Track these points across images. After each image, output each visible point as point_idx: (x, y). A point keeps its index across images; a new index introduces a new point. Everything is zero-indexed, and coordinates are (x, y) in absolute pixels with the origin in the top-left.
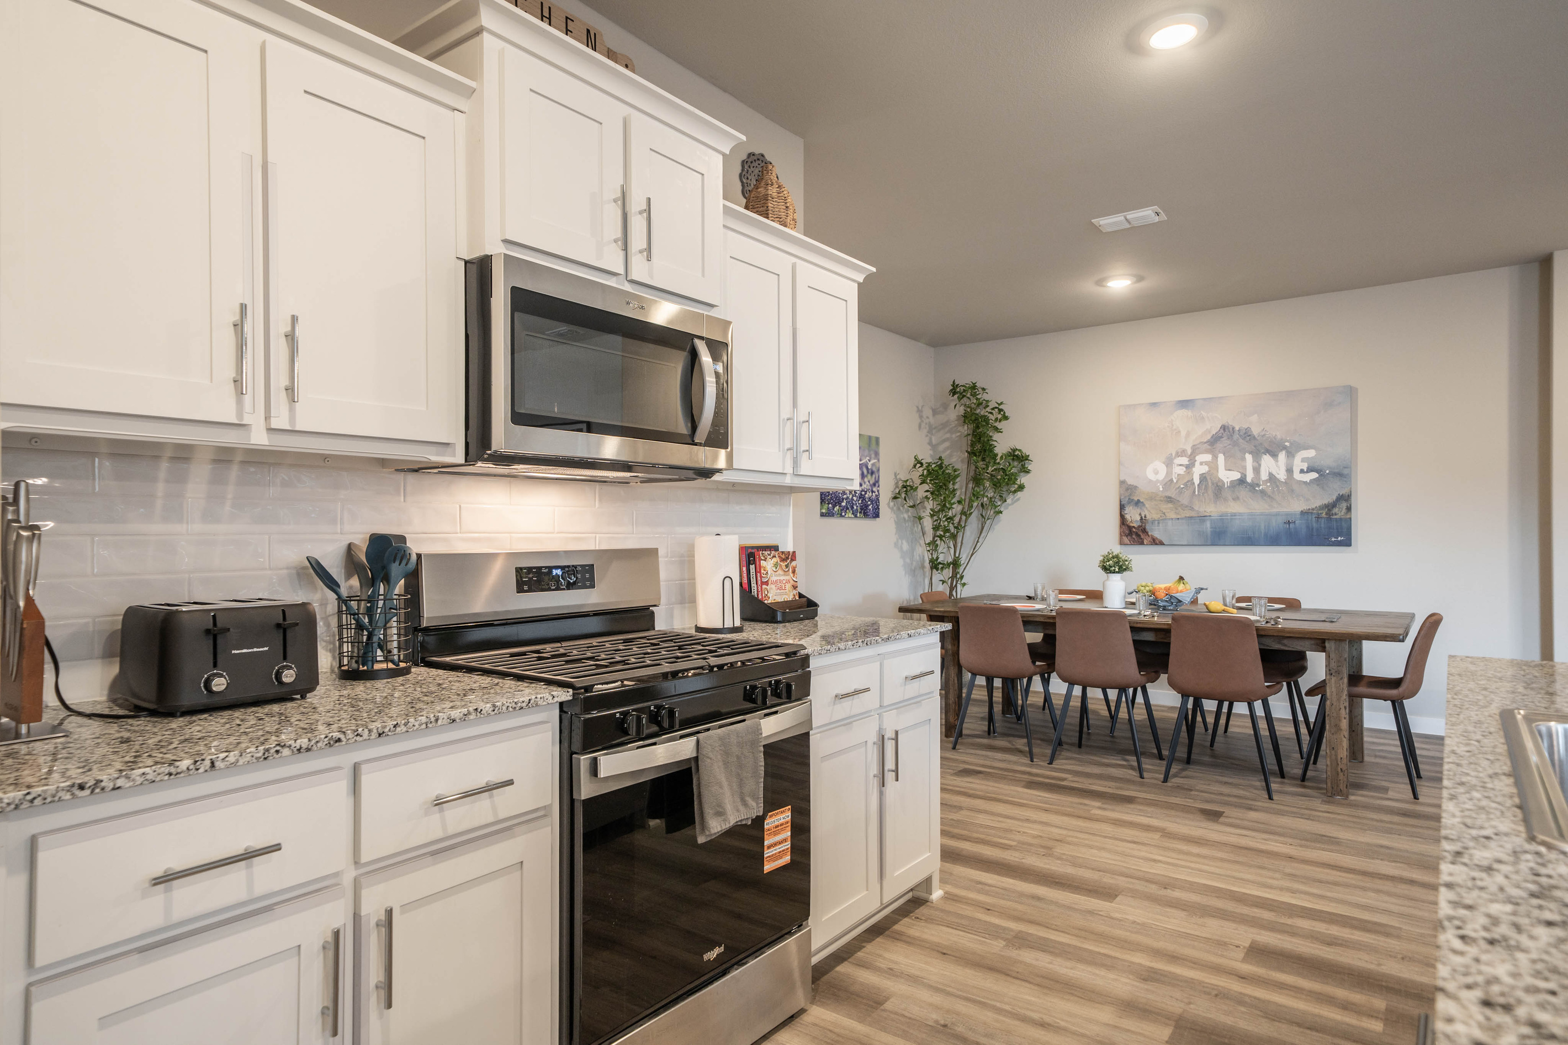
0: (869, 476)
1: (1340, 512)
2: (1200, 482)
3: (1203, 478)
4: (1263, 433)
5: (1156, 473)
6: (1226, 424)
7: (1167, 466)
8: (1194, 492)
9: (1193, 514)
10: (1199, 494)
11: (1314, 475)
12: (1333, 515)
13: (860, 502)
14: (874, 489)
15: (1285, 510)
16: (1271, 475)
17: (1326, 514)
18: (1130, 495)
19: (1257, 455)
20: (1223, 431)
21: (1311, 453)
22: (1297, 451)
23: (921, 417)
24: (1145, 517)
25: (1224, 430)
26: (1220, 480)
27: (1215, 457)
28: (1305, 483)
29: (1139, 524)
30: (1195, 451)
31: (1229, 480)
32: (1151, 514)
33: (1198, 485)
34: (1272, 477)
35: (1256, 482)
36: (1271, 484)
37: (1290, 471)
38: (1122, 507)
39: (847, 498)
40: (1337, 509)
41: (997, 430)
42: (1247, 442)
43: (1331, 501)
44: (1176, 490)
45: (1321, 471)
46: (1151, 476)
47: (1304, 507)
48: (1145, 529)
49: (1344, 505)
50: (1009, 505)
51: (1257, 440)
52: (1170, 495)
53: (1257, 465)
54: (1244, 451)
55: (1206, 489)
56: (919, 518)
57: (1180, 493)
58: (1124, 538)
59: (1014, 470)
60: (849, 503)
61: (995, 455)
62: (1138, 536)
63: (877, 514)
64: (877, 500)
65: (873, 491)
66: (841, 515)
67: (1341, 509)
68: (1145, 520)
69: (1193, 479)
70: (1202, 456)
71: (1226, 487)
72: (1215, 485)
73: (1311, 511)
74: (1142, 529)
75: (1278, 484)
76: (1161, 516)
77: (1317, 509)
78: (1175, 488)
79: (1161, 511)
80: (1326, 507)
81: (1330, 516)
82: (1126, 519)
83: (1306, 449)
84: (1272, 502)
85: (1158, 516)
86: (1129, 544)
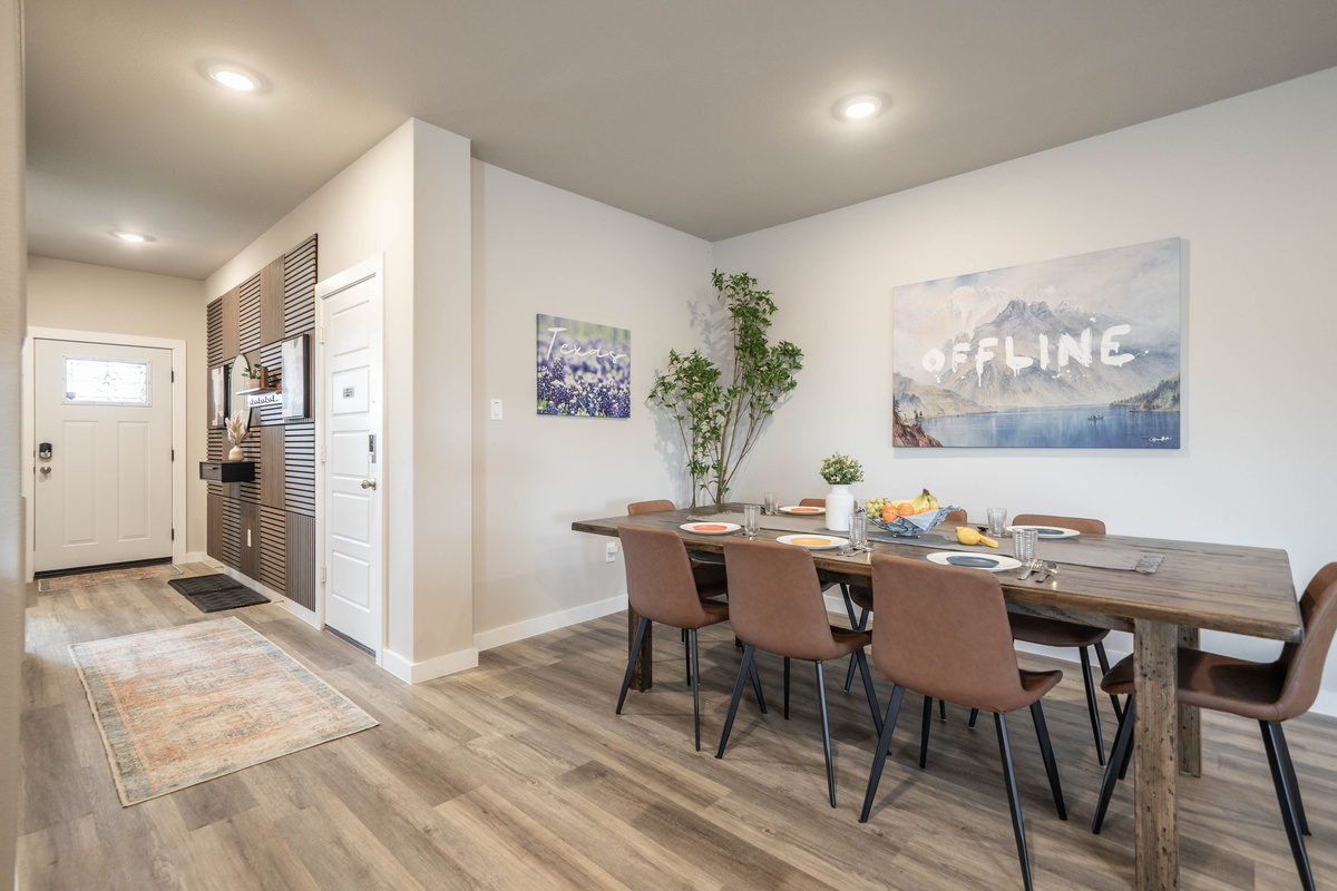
0: (614, 372)
1: (1164, 404)
2: (984, 372)
3: (988, 366)
4: (1062, 308)
5: (933, 363)
6: (1016, 300)
7: (945, 355)
8: (977, 383)
9: (976, 410)
10: (983, 387)
11: (1129, 357)
12: (1153, 407)
13: (599, 399)
14: (621, 386)
15: (1090, 403)
16: (1071, 360)
17: (1145, 407)
18: (904, 390)
19: (1053, 335)
20: (1011, 309)
21: (1124, 329)
22: (1107, 327)
23: (694, 313)
24: (921, 414)
25: (1013, 307)
26: (1008, 368)
27: (1002, 341)
28: (1116, 368)
29: (914, 422)
30: (978, 335)
31: (1019, 368)
32: (927, 411)
33: (982, 375)
34: (1072, 362)
35: (1052, 368)
36: (1071, 370)
37: (1096, 353)
38: (895, 404)
39: (579, 394)
40: (1160, 400)
41: (765, 321)
42: (1041, 320)
43: (1151, 390)
44: (956, 382)
45: (1138, 351)
46: (928, 367)
47: (1115, 398)
48: (920, 428)
49: (1170, 395)
51: (1054, 317)
52: (949, 388)
53: (1054, 347)
54: (1037, 332)
55: (991, 379)
56: (680, 418)
57: (961, 385)
58: (898, 439)
59: (784, 366)
60: (582, 399)
61: (765, 351)
62: (913, 436)
63: (625, 414)
64: (627, 397)
65: (619, 389)
66: (569, 414)
67: (1165, 400)
68: (921, 417)
69: (976, 368)
70: (986, 340)
71: (1015, 376)
72: (1002, 374)
73: (1124, 403)
74: (917, 429)
75: (1081, 370)
76: (939, 413)
77: (1132, 401)
78: (954, 380)
79: (938, 407)
80: (1145, 398)
81: (1150, 409)
82: (900, 417)
83: (1118, 324)
84: (1072, 393)
85: (936, 413)
86: (904, 445)
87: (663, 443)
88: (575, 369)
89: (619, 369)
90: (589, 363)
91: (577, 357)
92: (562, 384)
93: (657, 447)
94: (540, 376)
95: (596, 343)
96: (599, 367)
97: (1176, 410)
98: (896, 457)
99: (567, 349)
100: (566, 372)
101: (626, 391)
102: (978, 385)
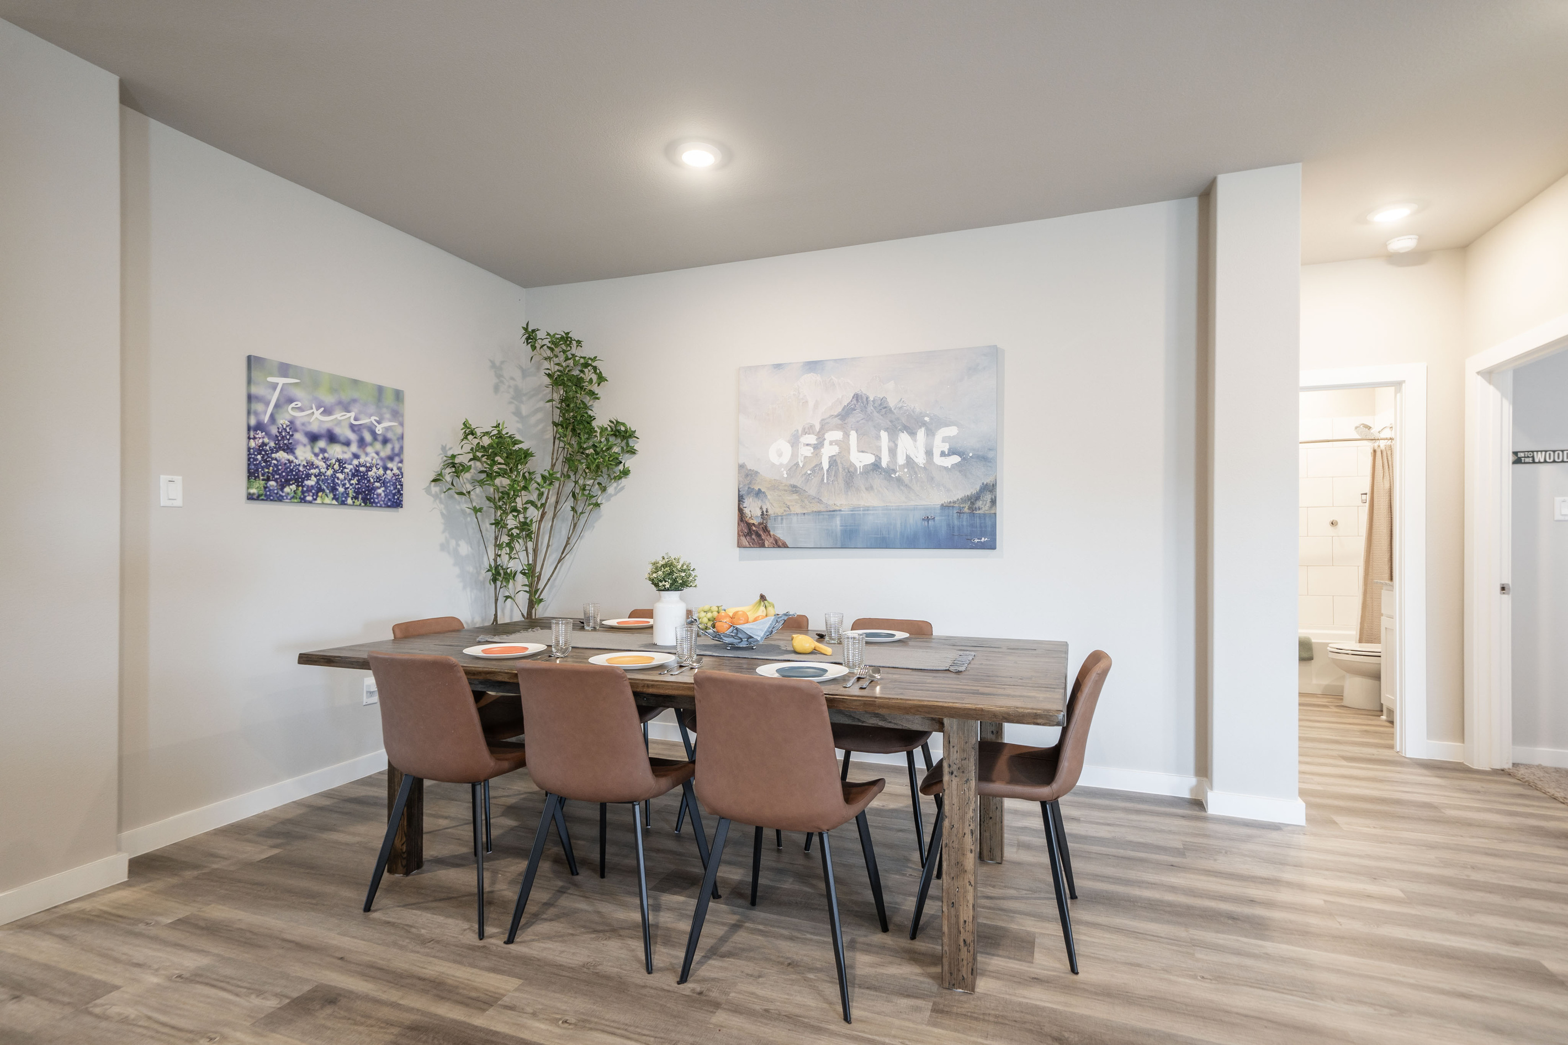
0: (378, 446)
1: (983, 506)
2: (830, 467)
3: (833, 461)
4: (900, 405)
5: (780, 455)
6: (860, 393)
7: (792, 446)
8: (823, 480)
9: (821, 508)
10: (828, 483)
11: (956, 459)
12: (976, 509)
13: (353, 482)
14: (390, 465)
15: (923, 503)
16: (908, 458)
17: (969, 509)
18: (750, 483)
19: (893, 432)
20: (855, 402)
21: (952, 431)
22: (938, 428)
23: (499, 376)
24: (767, 511)
25: (857, 400)
26: (852, 465)
27: (847, 435)
28: (946, 468)
29: (760, 520)
30: (824, 428)
31: (862, 465)
32: (773, 508)
33: (828, 471)
34: (910, 461)
35: (892, 467)
36: (908, 470)
37: (929, 453)
38: (741, 499)
39: (320, 474)
40: (981, 502)
41: (592, 394)
42: (882, 415)
43: (974, 492)
44: (802, 477)
45: (964, 454)
46: (774, 459)
47: (945, 499)
48: (766, 527)
51: (894, 413)
52: (795, 483)
53: (893, 445)
54: (878, 428)
55: (836, 475)
56: (476, 510)
57: (807, 481)
58: (743, 539)
59: (616, 449)
60: (324, 481)
61: (591, 431)
62: (759, 535)
63: (395, 502)
64: (398, 481)
65: (386, 469)
66: (303, 500)
67: (985, 502)
68: (767, 515)
69: (821, 463)
70: (830, 433)
71: (858, 473)
72: (846, 471)
73: (952, 504)
74: (763, 528)
75: (916, 470)
76: (785, 511)
77: (958, 502)
78: (801, 475)
79: (784, 503)
80: (969, 500)
81: (973, 511)
82: (745, 514)
83: (947, 425)
84: (909, 492)
85: (782, 511)
86: (748, 546)
87: (453, 543)
88: (314, 438)
89: (385, 441)
90: (337, 431)
91: (317, 421)
92: (291, 457)
93: (443, 547)
94: (253, 444)
95: (349, 403)
96: (353, 437)
97: (993, 512)
98: (741, 559)
99: (300, 409)
100: (298, 442)
101: (396, 471)
102: (823, 481)
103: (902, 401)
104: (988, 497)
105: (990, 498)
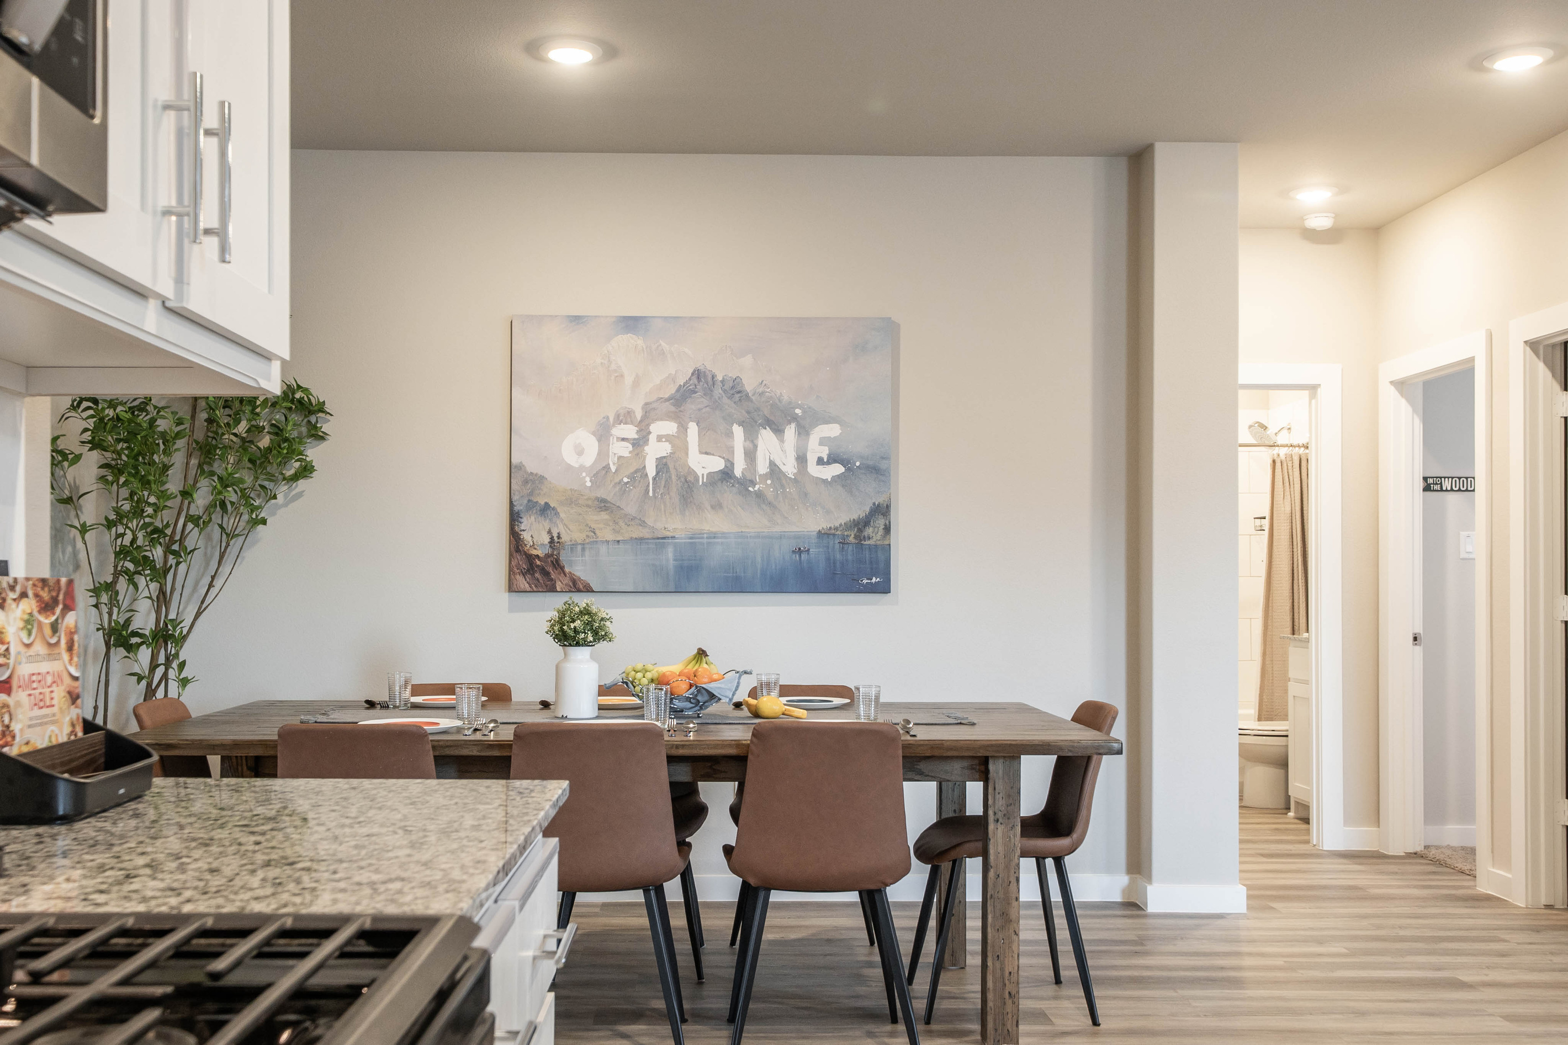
1: (874, 534)
2: (657, 473)
3: (662, 465)
4: (761, 390)
5: (580, 452)
6: (702, 368)
7: (599, 441)
8: (647, 491)
9: (645, 533)
10: (655, 497)
11: (838, 469)
12: (864, 539)
15: (794, 529)
16: (772, 464)
17: (856, 537)
18: (531, 494)
19: (751, 427)
20: (696, 381)
21: (833, 430)
22: (815, 424)
24: (559, 537)
25: (698, 378)
26: (691, 472)
27: (683, 428)
28: (825, 481)
29: (547, 550)
30: (649, 414)
31: (706, 472)
32: (570, 533)
33: (654, 479)
34: (774, 470)
35: (749, 477)
36: (772, 481)
37: (801, 459)
38: (514, 518)
40: (871, 529)
42: (735, 403)
43: (862, 515)
44: (614, 486)
45: (849, 462)
46: (571, 459)
47: (823, 523)
48: (557, 561)
50: (278, 507)
51: (752, 401)
52: (604, 496)
53: (751, 446)
54: (730, 420)
55: (667, 486)
57: (623, 492)
58: (520, 578)
59: (296, 432)
62: (546, 574)
67: (876, 530)
68: (558, 542)
69: (645, 467)
70: (660, 423)
71: (701, 483)
72: (683, 480)
73: (833, 531)
74: (552, 562)
75: (784, 481)
76: (588, 536)
77: (841, 528)
78: (613, 483)
79: (587, 525)
80: (855, 525)
81: (861, 540)
82: (523, 540)
83: (827, 422)
84: (774, 514)
85: (583, 536)
86: (529, 589)
97: (887, 542)
98: (512, 609)
102: (648, 493)
103: (763, 384)
104: (881, 522)
105: (883, 523)
